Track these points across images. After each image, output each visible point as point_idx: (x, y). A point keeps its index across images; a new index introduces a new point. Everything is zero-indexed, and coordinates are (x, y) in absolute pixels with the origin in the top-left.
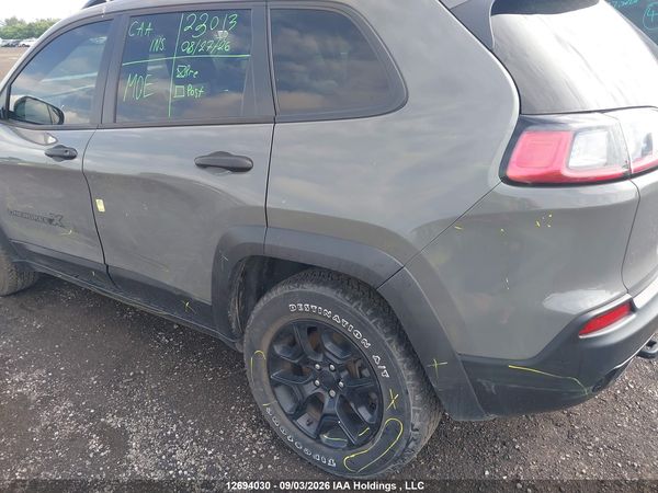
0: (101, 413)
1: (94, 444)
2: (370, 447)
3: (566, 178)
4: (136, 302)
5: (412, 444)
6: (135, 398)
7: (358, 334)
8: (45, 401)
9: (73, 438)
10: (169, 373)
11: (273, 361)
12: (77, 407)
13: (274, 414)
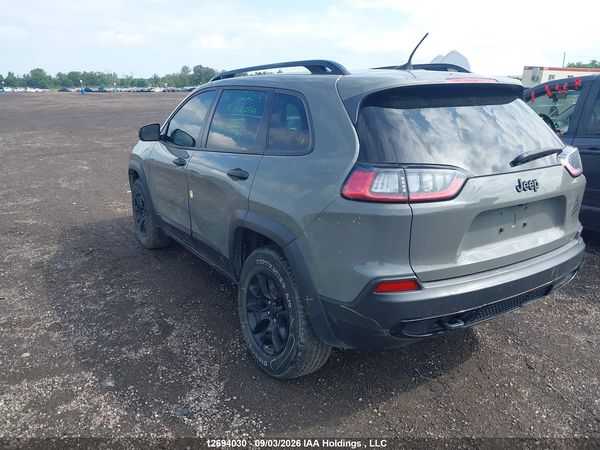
0: (166, 316)
1: (155, 329)
2: (283, 354)
3: (368, 197)
4: (204, 257)
5: (299, 353)
6: (188, 314)
7: (281, 280)
8: (142, 305)
9: (147, 324)
10: (214, 306)
11: (250, 295)
12: (157, 311)
13: (246, 328)
